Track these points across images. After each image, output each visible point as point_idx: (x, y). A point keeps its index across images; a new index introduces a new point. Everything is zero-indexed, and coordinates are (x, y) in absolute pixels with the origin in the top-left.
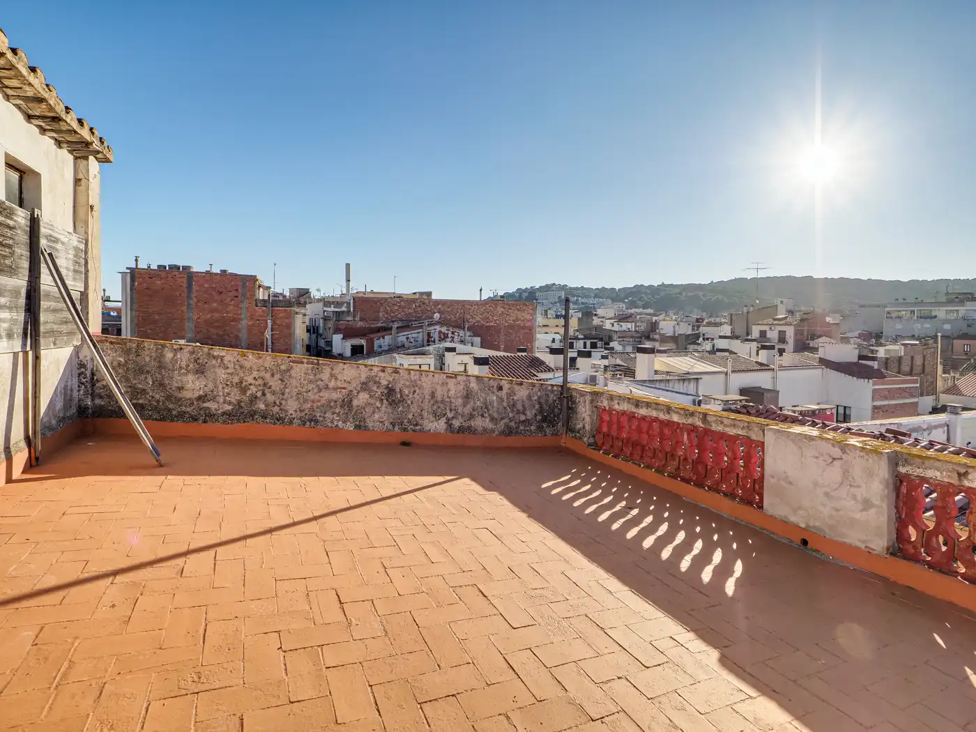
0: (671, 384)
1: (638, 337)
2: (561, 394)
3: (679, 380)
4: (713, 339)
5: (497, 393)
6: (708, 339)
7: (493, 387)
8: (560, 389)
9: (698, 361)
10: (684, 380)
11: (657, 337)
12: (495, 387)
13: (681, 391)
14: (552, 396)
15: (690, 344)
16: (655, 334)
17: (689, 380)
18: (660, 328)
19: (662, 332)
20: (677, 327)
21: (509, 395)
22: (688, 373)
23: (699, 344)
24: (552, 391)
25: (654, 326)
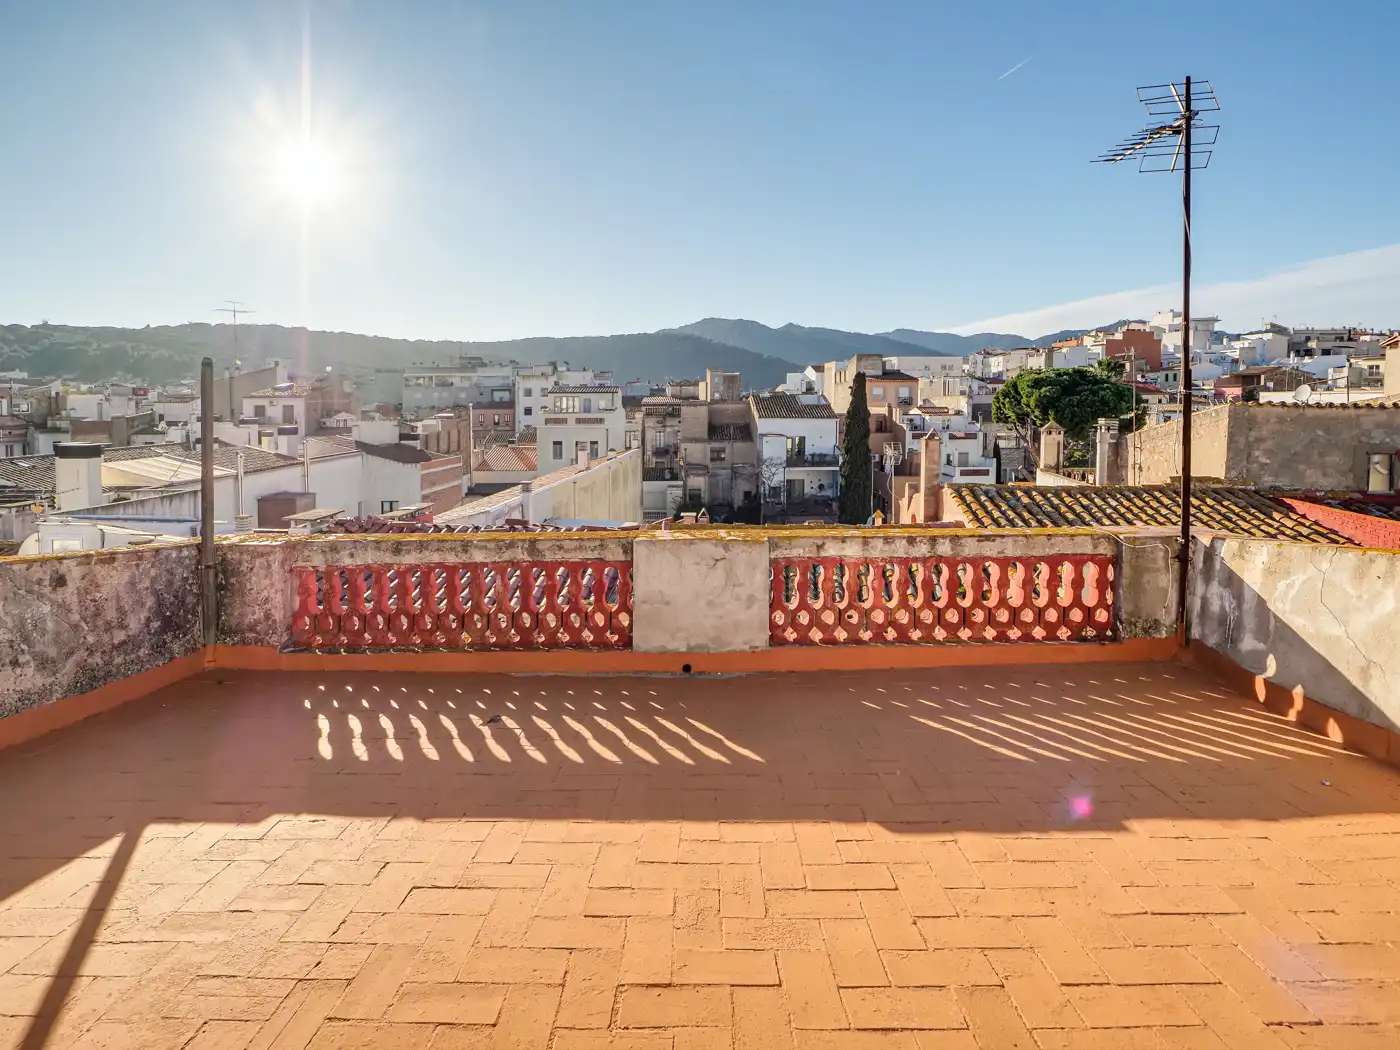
0: (148, 507)
1: (16, 427)
2: (199, 562)
3: (162, 498)
4: (186, 424)
5: (53, 596)
6: (175, 424)
7: (40, 582)
8: (194, 552)
9: (183, 461)
10: (171, 498)
11: (64, 424)
12: (47, 583)
13: (168, 517)
14: (181, 572)
15: (137, 433)
16: (60, 419)
17: (181, 495)
18: (69, 407)
19: (73, 414)
20: (106, 405)
21: (82, 593)
22: (172, 485)
23: (162, 433)
24: (180, 561)
25: (55, 405)
